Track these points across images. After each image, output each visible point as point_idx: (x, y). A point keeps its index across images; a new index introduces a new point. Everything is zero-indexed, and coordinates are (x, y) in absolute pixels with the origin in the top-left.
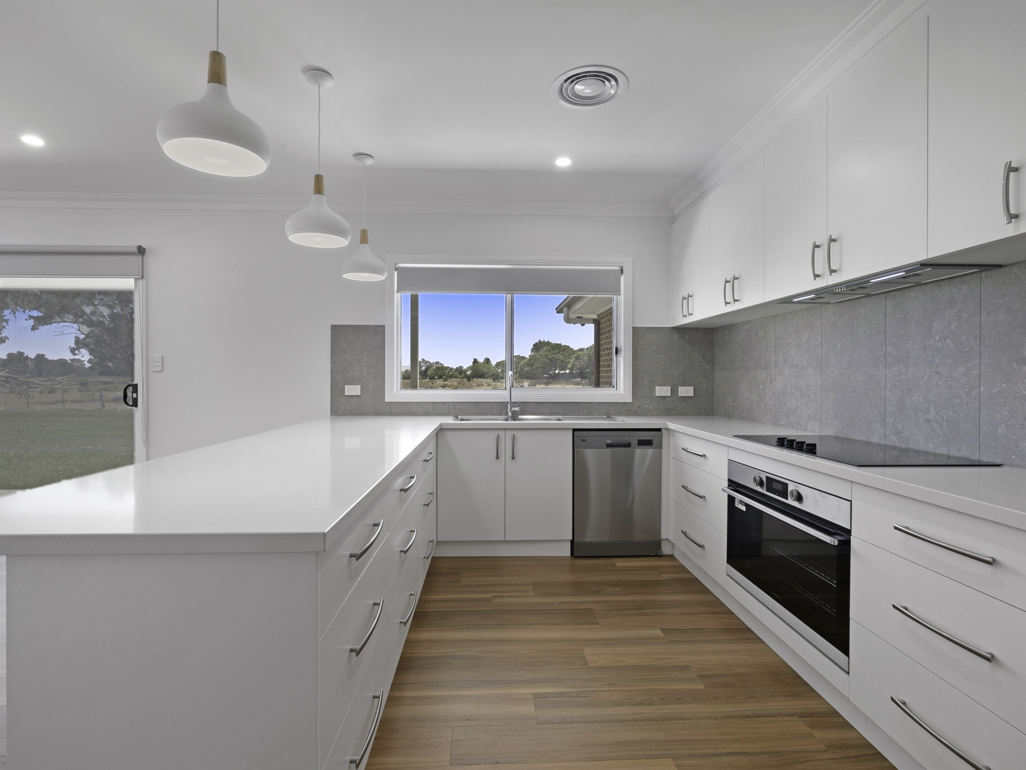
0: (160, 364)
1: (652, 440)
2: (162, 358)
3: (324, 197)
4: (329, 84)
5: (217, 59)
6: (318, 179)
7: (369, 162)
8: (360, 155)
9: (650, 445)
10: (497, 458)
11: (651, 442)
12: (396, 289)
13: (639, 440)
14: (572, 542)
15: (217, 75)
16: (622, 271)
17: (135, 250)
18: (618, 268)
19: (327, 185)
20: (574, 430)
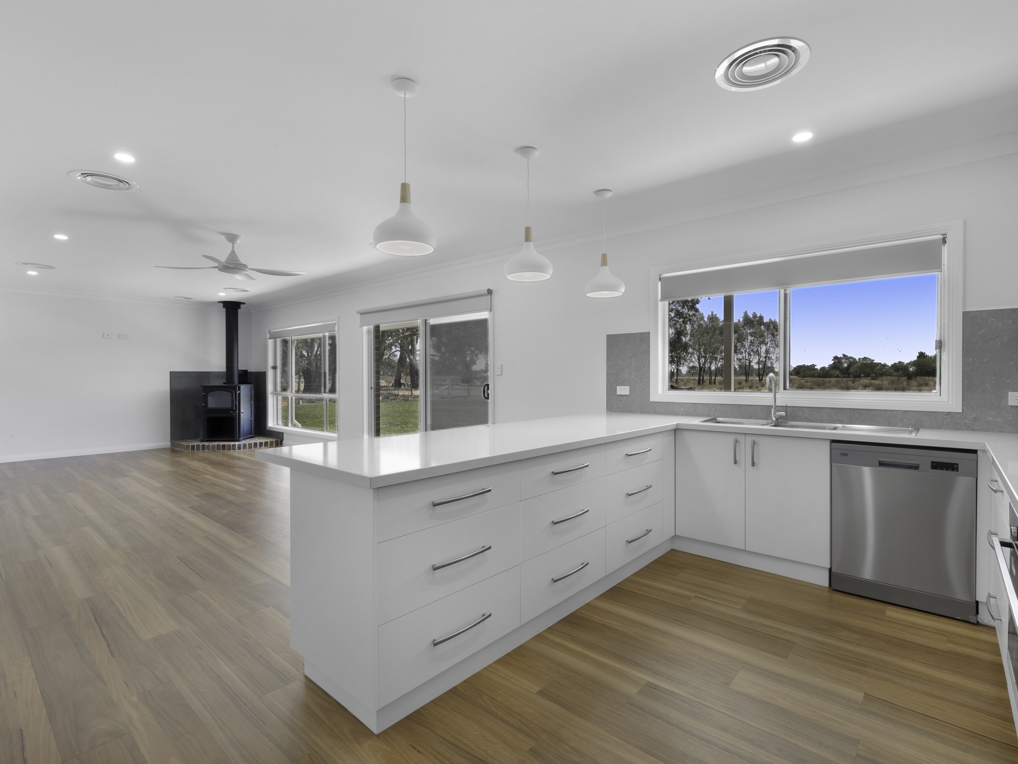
0: (500, 370)
1: (957, 464)
2: (502, 365)
3: (532, 243)
4: (537, 153)
5: (405, 188)
6: (528, 230)
7: (609, 195)
8: (599, 192)
9: (953, 470)
10: (736, 462)
11: (955, 466)
12: (660, 298)
13: (932, 462)
14: (830, 570)
15: (404, 198)
16: (944, 241)
17: (486, 292)
18: (940, 237)
19: (533, 233)
20: (833, 441)
